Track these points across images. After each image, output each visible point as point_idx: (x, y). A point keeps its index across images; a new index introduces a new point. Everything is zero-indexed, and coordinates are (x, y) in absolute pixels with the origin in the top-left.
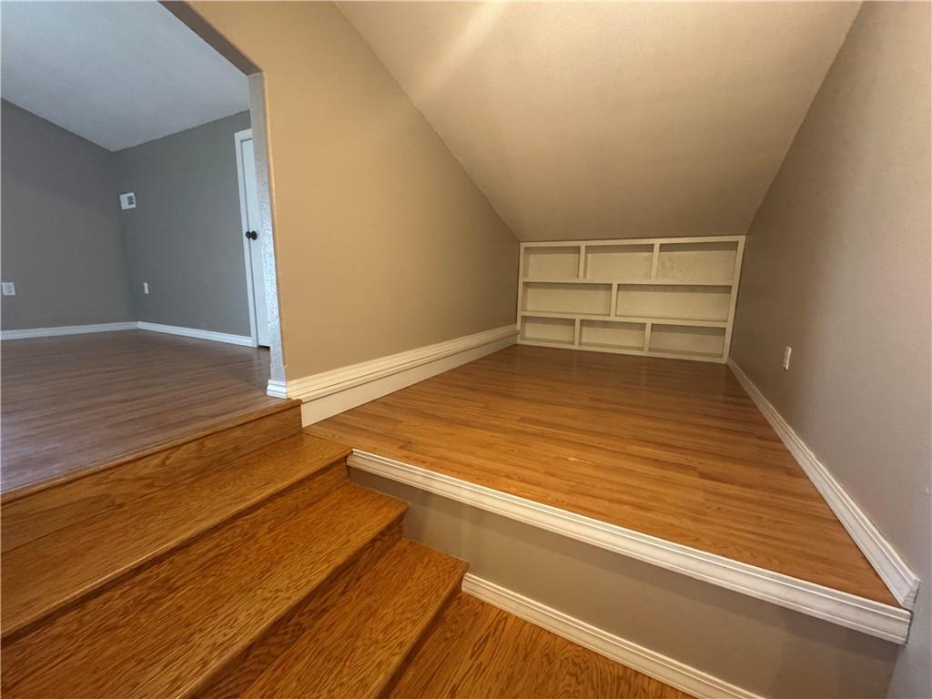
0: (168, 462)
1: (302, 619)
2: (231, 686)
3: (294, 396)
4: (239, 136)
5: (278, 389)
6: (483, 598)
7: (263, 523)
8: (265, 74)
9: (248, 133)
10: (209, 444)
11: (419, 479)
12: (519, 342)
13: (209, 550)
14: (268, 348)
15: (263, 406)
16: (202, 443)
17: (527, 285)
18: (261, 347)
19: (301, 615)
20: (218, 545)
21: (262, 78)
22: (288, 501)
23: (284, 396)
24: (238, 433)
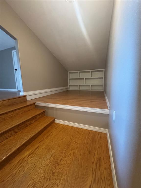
0: (3, 103)
1: (27, 124)
2: (16, 131)
3: (25, 95)
4: (13, 51)
5: (22, 94)
6: (58, 123)
7: (20, 112)
8: (18, 40)
9: (15, 51)
10: (10, 101)
11: (47, 105)
12: (69, 90)
13: (11, 115)
14: (20, 91)
15: (20, 96)
16: (9, 101)
17: (70, 79)
18: (18, 91)
19: (27, 123)
20: (12, 114)
21: (17, 40)
22: (24, 109)
23: (23, 95)
24: (15, 100)
